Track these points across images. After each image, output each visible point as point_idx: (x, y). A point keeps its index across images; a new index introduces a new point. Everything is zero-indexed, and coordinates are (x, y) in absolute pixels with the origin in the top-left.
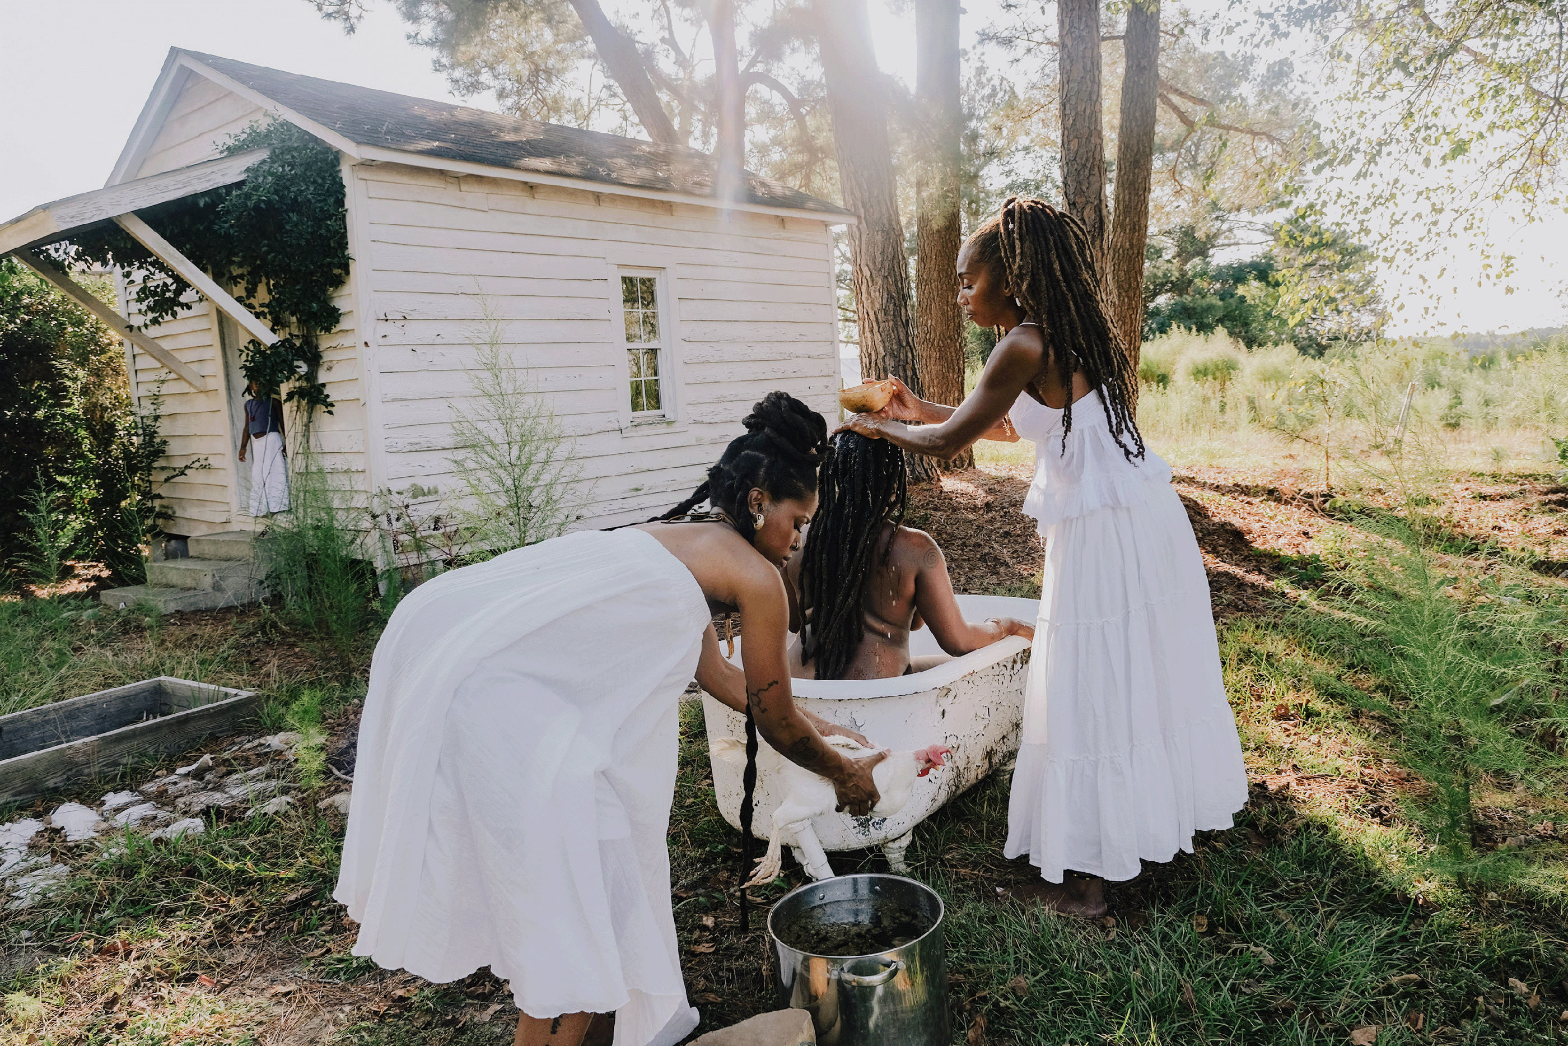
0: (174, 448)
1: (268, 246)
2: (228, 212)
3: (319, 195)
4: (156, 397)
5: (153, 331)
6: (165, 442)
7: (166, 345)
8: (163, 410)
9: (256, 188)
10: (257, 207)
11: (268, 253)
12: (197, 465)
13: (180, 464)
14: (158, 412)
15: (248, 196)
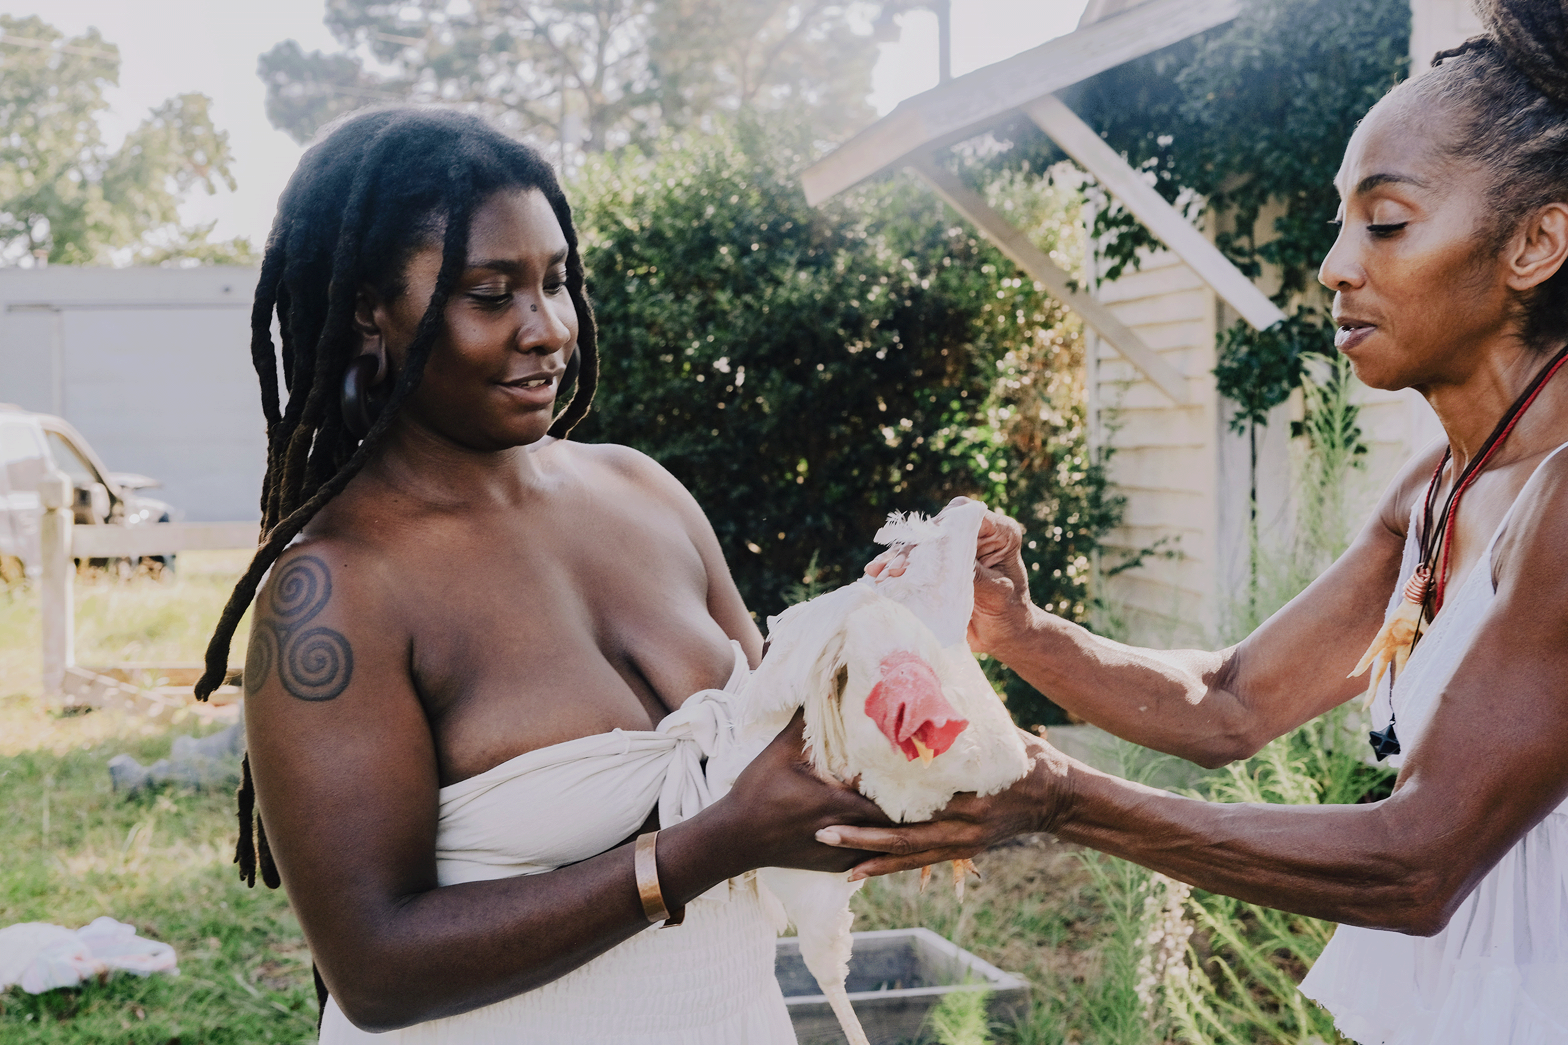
0: (1135, 514)
1: (1268, 138)
2: (1199, 81)
3: (1364, 34)
4: (1115, 411)
5: (1110, 289)
6: (1122, 502)
7: (1126, 316)
8: (1121, 439)
9: (1248, 33)
10: (1247, 71)
11: (1268, 151)
12: (1161, 549)
13: (1139, 542)
14: (1114, 443)
15: (1229, 51)
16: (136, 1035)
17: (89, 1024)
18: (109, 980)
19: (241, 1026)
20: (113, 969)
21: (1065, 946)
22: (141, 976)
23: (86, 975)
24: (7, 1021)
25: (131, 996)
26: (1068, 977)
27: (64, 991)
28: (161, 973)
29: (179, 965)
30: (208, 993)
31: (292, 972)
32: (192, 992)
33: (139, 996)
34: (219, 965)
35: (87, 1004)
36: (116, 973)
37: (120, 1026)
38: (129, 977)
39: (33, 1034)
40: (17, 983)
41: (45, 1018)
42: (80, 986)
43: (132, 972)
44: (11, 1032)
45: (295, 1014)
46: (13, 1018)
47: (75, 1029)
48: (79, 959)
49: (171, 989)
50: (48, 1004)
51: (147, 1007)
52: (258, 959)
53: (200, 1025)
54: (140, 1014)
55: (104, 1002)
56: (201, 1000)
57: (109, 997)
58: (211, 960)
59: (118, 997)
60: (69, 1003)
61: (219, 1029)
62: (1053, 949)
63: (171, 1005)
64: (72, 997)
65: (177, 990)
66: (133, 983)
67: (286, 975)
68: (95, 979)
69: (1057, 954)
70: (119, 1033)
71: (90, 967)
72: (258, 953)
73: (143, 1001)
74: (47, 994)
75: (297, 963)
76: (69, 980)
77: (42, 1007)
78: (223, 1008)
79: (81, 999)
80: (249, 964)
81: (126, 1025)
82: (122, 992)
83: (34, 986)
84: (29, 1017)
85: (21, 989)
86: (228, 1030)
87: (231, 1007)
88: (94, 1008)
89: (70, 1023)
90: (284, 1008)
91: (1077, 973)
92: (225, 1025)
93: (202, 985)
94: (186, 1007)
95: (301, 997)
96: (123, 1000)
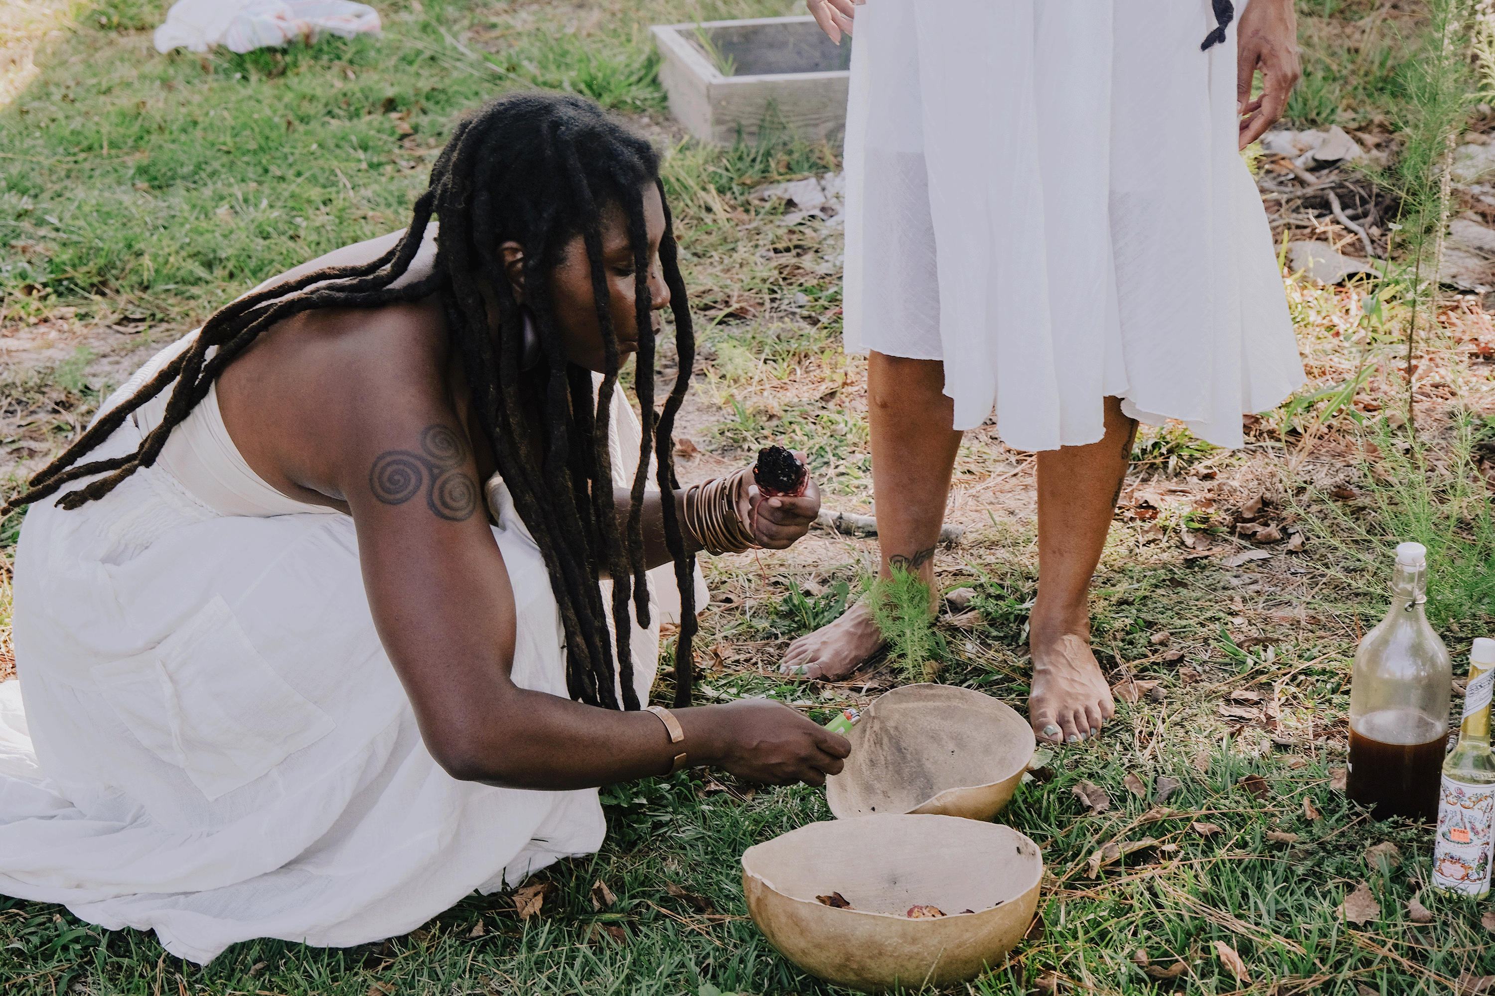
16: (349, 94)
17: (300, 83)
18: (314, 41)
19: (456, 88)
20: (317, 29)
21: (1337, 15)
22: (348, 37)
23: (290, 35)
24: (217, 80)
25: (339, 58)
26: (1341, 46)
27: (272, 50)
28: (367, 34)
29: (383, 28)
30: (419, 53)
31: (503, 36)
32: (401, 54)
33: (348, 56)
34: (425, 28)
35: (295, 64)
36: (322, 32)
37: (332, 86)
38: (334, 38)
39: (245, 92)
40: (222, 42)
41: (254, 77)
42: (285, 46)
43: (337, 33)
44: (223, 90)
45: (512, 75)
46: (222, 76)
47: (288, 87)
48: (281, 18)
49: (379, 51)
50: (256, 62)
51: (356, 68)
52: (466, 22)
53: (414, 85)
54: (351, 75)
55: (312, 62)
56: (410, 63)
57: (316, 58)
58: (416, 22)
59: (325, 57)
60: (276, 63)
61: (433, 89)
62: (1326, 20)
63: (381, 66)
64: (279, 56)
65: (385, 52)
66: (339, 44)
67: (497, 38)
68: (301, 39)
69: (1329, 24)
70: (334, 91)
71: (295, 27)
72: (464, 17)
73: (351, 62)
74: (252, 53)
75: (508, 27)
76: (275, 40)
77: (249, 66)
78: (434, 71)
79: (289, 59)
80: (456, 28)
81: (339, 84)
82: (328, 53)
83: (240, 44)
84: (238, 75)
85: (225, 48)
86: (443, 91)
87: (444, 69)
88: (303, 67)
89: (281, 81)
90: (501, 70)
91: (1351, 44)
92: (440, 86)
93: (410, 45)
94: (396, 69)
95: (515, 60)
96: (331, 60)
